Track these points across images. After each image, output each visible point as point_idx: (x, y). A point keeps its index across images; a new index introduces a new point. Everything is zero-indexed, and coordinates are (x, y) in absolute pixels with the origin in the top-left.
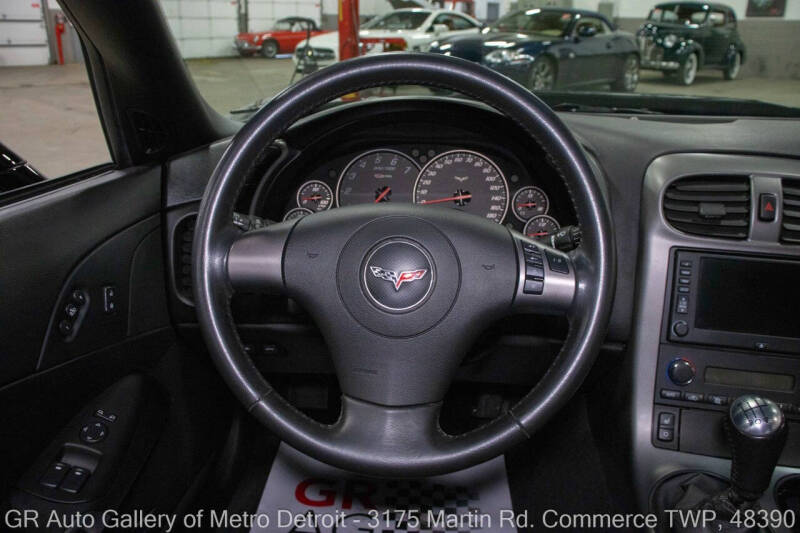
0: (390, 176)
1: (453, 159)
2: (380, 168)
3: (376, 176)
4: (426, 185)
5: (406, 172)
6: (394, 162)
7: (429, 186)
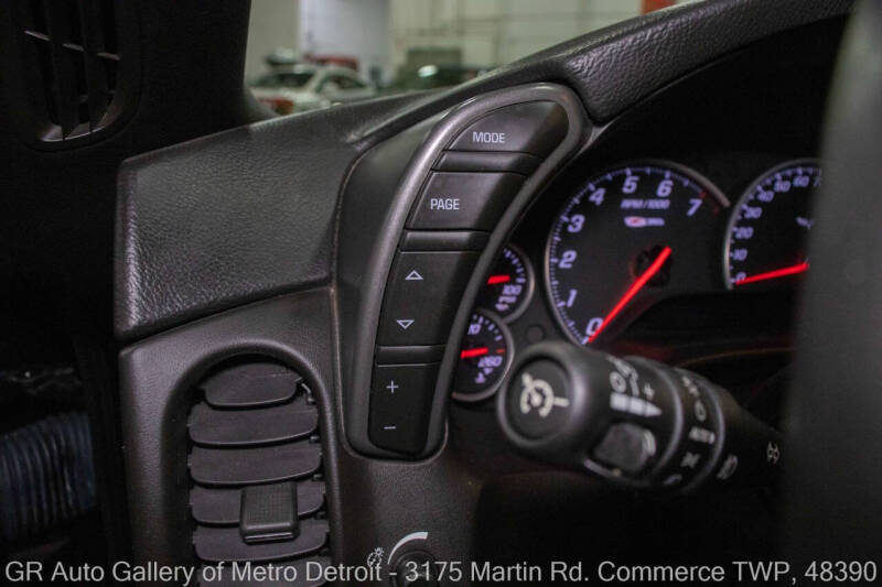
0: (657, 222)
1: (791, 179)
2: (637, 204)
3: (630, 221)
4: (743, 240)
5: (691, 212)
6: (665, 188)
7: (749, 240)
